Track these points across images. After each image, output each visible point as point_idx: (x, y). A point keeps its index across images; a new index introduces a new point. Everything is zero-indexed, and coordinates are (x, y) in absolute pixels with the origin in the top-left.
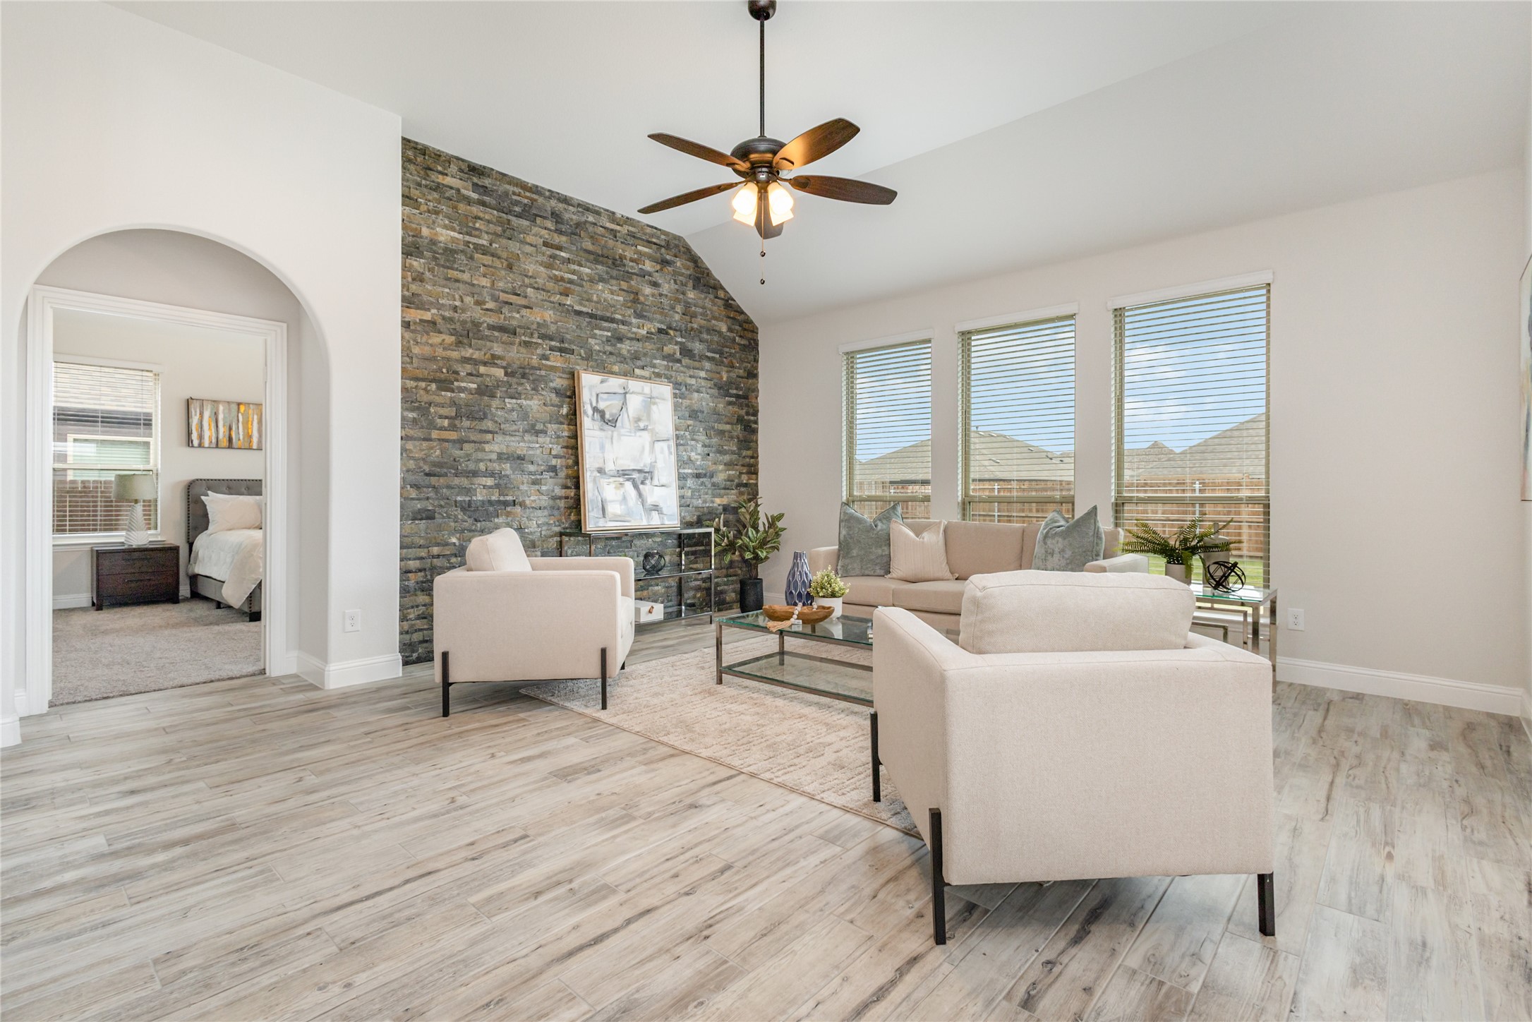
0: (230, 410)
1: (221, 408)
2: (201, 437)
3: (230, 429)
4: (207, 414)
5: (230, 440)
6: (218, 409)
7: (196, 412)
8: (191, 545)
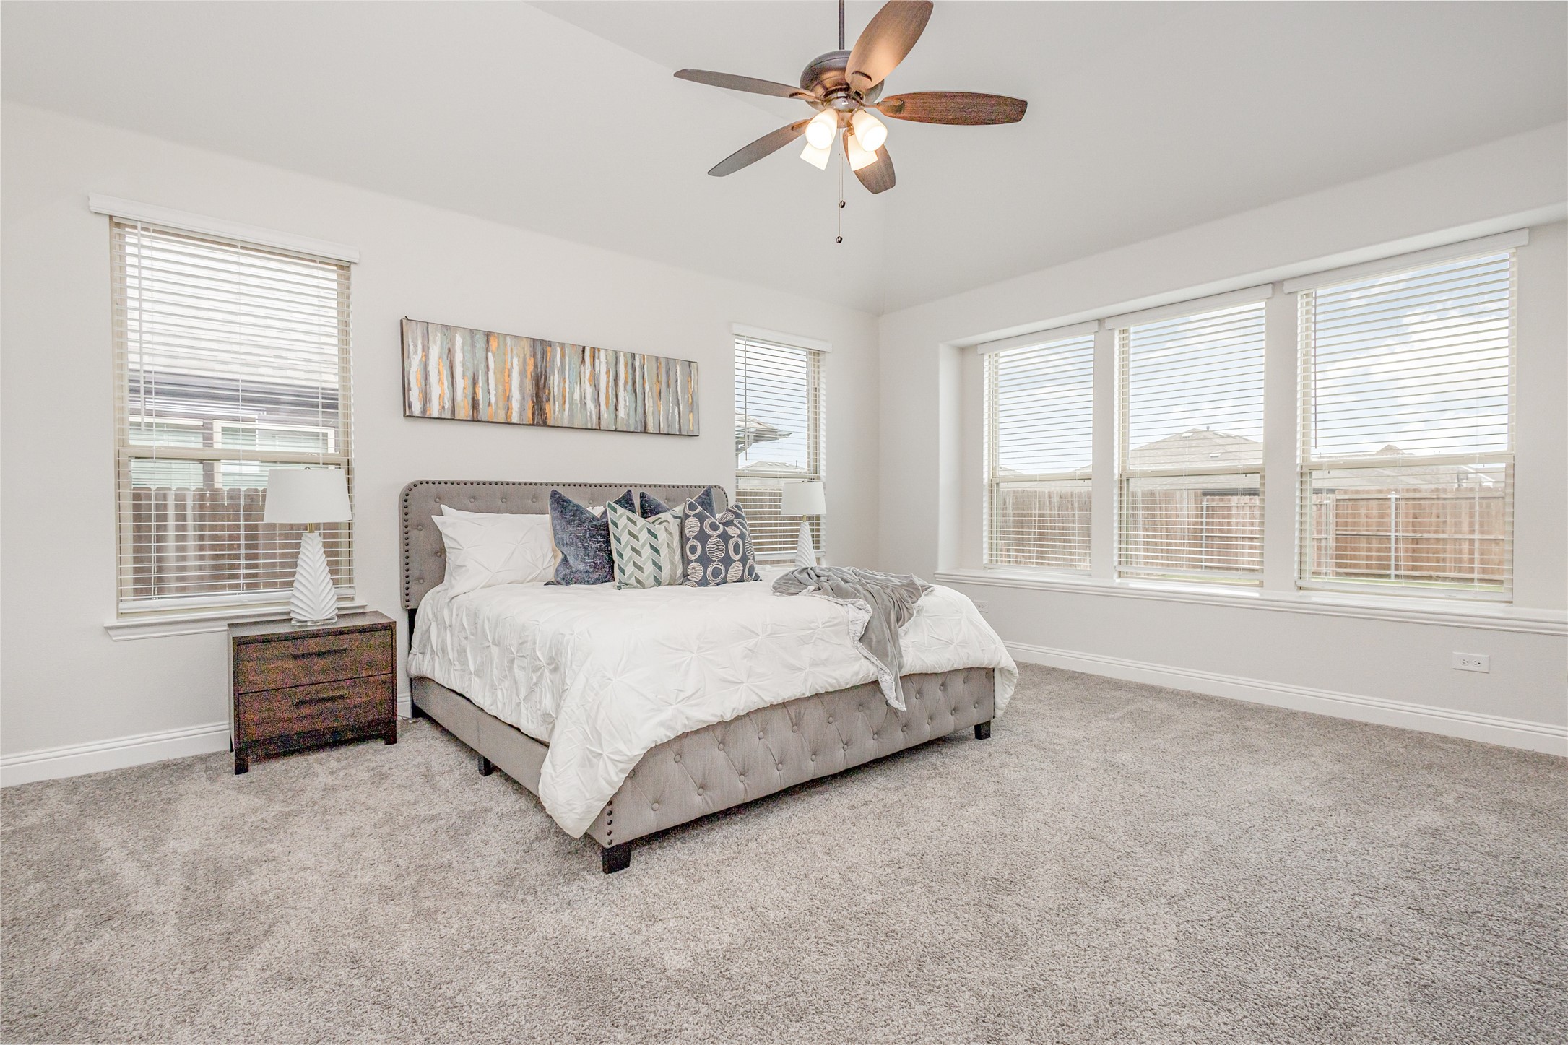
0: (473, 345)
1: (459, 340)
2: (426, 399)
3: (475, 383)
4: (435, 351)
5: (475, 405)
6: (452, 341)
7: (416, 346)
8: (412, 614)
